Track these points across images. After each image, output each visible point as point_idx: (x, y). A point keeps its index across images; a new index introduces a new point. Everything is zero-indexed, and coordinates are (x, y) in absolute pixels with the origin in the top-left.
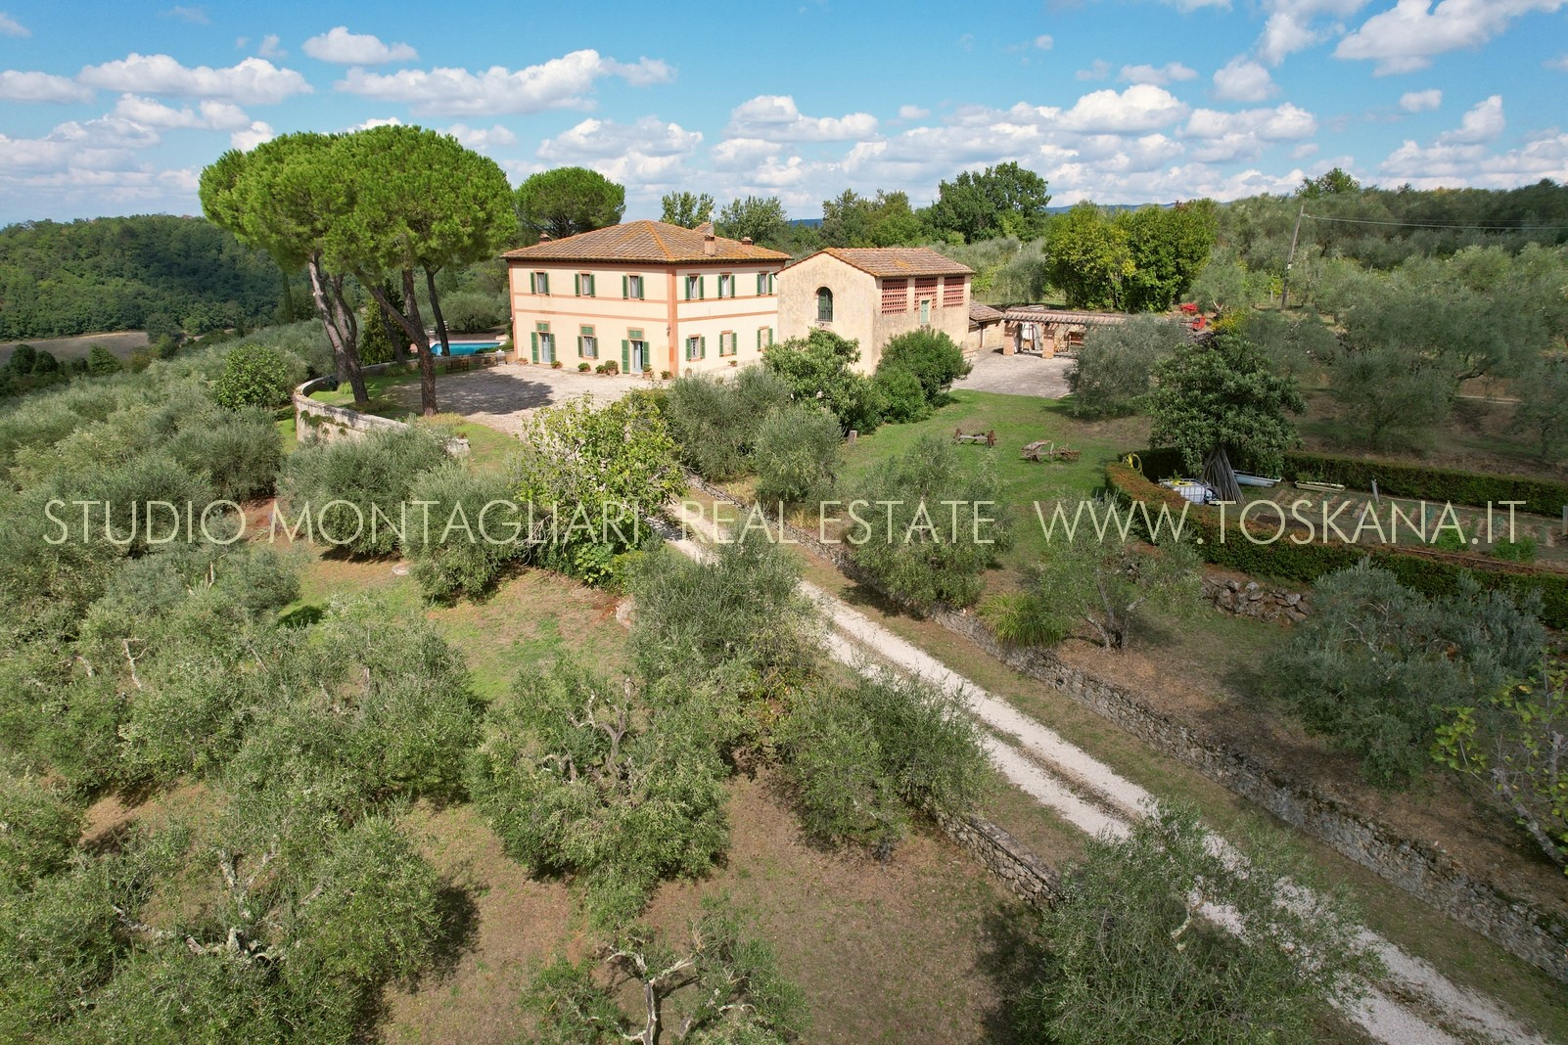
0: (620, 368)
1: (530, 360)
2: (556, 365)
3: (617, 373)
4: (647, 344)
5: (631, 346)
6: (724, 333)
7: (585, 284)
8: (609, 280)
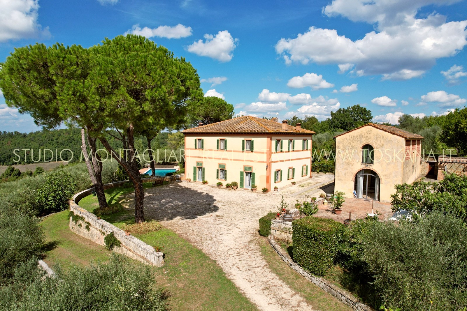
0: (239, 186)
1: (192, 180)
2: (205, 183)
3: (237, 188)
4: (254, 174)
5: (245, 174)
6: (290, 168)
7: (222, 144)
8: (235, 142)
